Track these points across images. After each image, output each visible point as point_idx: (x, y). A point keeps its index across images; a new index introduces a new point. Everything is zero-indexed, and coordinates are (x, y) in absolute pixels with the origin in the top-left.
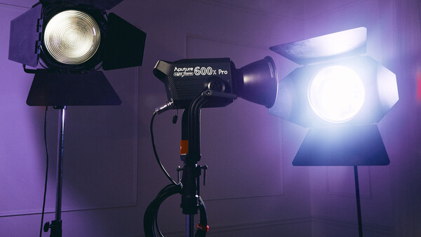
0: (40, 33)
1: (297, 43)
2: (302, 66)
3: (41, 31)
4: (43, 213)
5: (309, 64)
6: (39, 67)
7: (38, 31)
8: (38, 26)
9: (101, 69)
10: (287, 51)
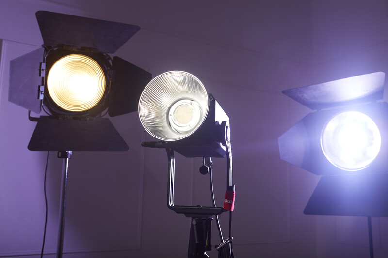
0: (43, 78)
1: (311, 87)
2: (316, 111)
3: (43, 75)
4: (42, 254)
5: (322, 110)
6: (43, 113)
7: (40, 75)
8: (40, 70)
9: (107, 116)
10: (300, 95)
